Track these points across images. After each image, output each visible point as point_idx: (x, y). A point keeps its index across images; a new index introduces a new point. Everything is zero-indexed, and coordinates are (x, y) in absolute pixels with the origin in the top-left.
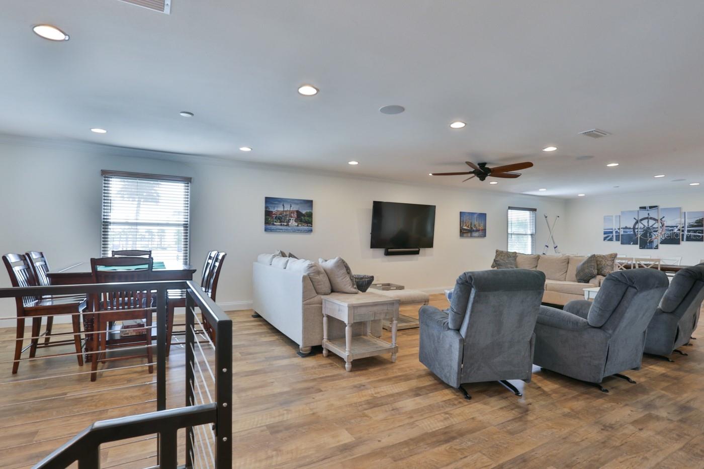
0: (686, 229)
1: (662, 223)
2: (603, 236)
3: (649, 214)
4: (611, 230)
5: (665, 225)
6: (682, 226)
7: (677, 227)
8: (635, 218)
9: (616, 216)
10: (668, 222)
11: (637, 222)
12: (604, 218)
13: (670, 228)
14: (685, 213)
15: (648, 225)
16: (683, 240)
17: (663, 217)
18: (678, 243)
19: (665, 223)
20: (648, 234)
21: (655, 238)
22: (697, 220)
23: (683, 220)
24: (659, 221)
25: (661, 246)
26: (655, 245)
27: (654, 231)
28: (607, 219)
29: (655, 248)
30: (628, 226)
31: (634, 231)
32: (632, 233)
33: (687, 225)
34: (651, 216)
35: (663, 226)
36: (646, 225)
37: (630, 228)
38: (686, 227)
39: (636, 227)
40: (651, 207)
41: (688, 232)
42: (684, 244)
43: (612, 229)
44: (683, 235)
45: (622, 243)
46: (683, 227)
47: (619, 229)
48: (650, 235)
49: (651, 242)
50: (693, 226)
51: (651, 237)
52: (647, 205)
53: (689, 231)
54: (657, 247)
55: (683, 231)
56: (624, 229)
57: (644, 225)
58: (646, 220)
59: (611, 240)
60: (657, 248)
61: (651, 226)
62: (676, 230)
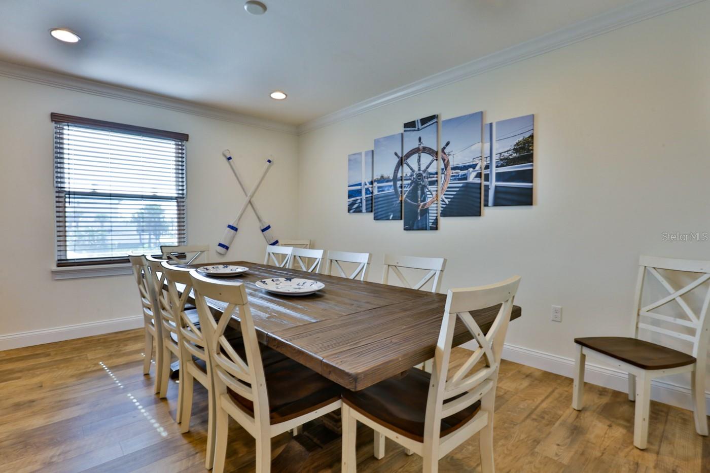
0: (495, 170)
1: (444, 160)
2: (346, 201)
3: (420, 139)
4: (359, 187)
5: (452, 164)
6: (485, 163)
7: (474, 166)
8: (396, 154)
9: (367, 153)
10: (457, 158)
11: (401, 163)
12: (349, 160)
13: (461, 173)
14: (491, 125)
15: (419, 170)
16: (486, 205)
17: (448, 144)
18: (479, 214)
19: (450, 158)
20: (419, 192)
21: (432, 202)
22: (517, 144)
23: (487, 146)
24: (440, 154)
25: (444, 222)
26: (431, 218)
27: (432, 183)
28: (353, 161)
29: (432, 229)
30: (385, 176)
31: (395, 185)
32: (392, 190)
33: (495, 158)
34: (426, 143)
35: (446, 166)
36: (415, 167)
37: (388, 180)
38: (494, 165)
39: (399, 175)
40: (424, 121)
41: (497, 180)
42: (491, 213)
43: (360, 184)
44: (487, 188)
45: (376, 218)
46: (487, 167)
47: (372, 183)
48: (423, 193)
49: (425, 212)
50: (508, 162)
51: (424, 200)
52: (417, 116)
53: (500, 177)
54: (435, 227)
55: (487, 178)
56: (379, 181)
57: (411, 169)
58: (415, 156)
59: (358, 210)
60: (436, 229)
61: (425, 171)
62: (472, 178)
